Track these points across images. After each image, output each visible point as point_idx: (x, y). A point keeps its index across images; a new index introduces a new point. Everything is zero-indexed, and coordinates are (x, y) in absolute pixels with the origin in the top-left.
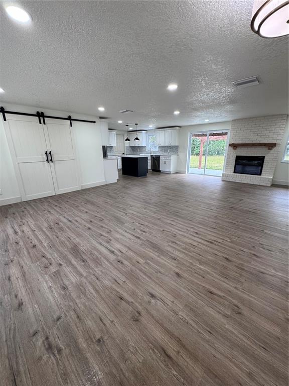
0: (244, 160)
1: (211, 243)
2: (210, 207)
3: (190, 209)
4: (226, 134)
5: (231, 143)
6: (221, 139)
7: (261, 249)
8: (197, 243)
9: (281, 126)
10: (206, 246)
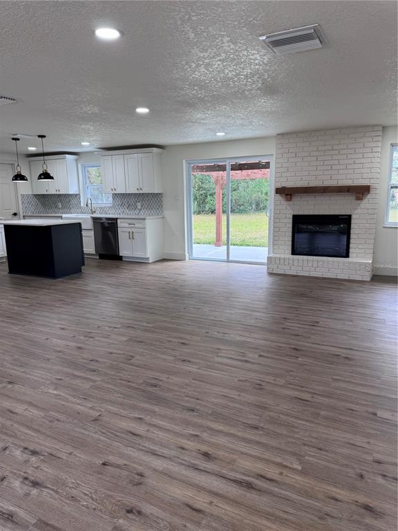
0: (311, 224)
1: (249, 486)
2: (244, 355)
3: (193, 369)
4: (267, 166)
5: (279, 186)
6: (258, 176)
7: (380, 480)
8: (208, 499)
9: (375, 150)
10: (235, 502)
